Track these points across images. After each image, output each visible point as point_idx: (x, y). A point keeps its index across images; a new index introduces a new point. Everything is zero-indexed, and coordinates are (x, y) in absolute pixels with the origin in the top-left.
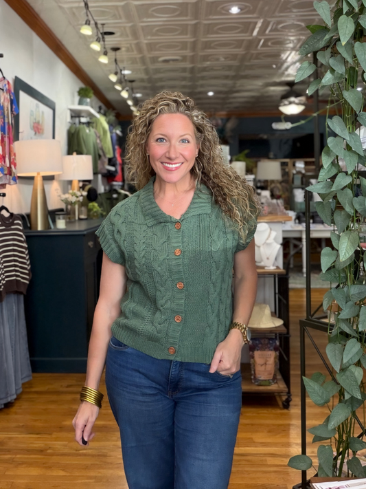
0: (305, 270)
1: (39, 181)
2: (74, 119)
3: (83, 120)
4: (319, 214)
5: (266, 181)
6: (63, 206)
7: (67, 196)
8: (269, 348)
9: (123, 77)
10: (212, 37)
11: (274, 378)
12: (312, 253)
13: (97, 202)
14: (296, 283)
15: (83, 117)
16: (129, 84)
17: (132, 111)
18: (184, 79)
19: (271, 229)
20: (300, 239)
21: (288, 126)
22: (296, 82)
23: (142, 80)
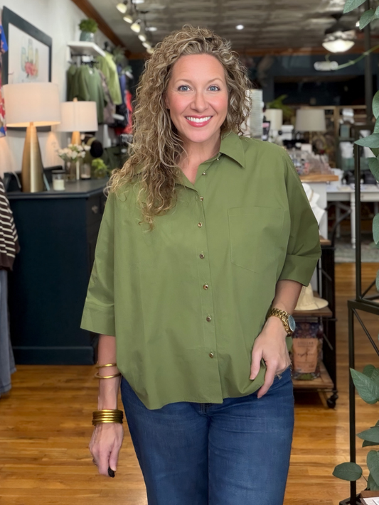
0: (354, 240)
1: (32, 133)
2: (74, 57)
3: (86, 59)
4: (373, 172)
5: (307, 133)
6: (61, 163)
7: (66, 151)
8: (310, 334)
9: (133, 7)
11: (317, 371)
12: (362, 220)
13: (102, 159)
14: (343, 257)
15: (85, 55)
16: (142, 16)
17: (145, 49)
18: (208, 9)
19: (313, 191)
20: (348, 203)
21: (334, 66)
22: (344, 12)
23: (157, 11)
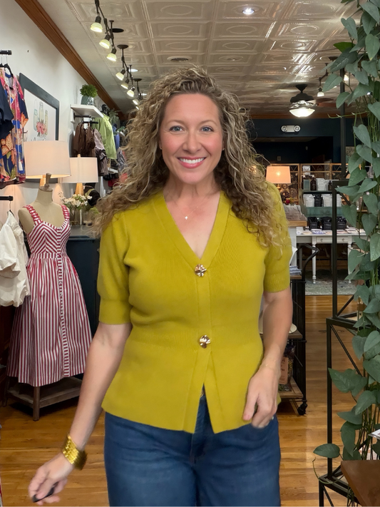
0: (314, 277)
2: (77, 118)
3: (86, 119)
7: (71, 200)
9: (129, 75)
10: (224, 37)
15: (86, 116)
16: (135, 83)
21: (297, 129)
23: (148, 79)
